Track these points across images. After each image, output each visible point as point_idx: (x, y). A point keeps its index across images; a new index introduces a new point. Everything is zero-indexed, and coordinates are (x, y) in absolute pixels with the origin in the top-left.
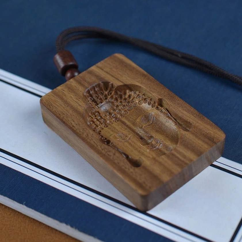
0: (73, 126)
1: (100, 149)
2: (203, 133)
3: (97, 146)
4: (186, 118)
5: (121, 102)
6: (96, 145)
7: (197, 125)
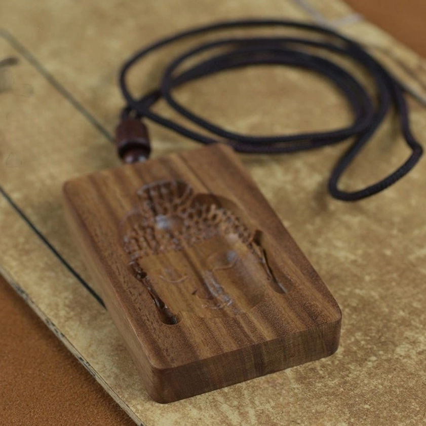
0: (96, 235)
1: (122, 280)
2: (305, 302)
3: (120, 274)
4: (287, 272)
5: (197, 223)
6: (119, 272)
7: (301, 287)
